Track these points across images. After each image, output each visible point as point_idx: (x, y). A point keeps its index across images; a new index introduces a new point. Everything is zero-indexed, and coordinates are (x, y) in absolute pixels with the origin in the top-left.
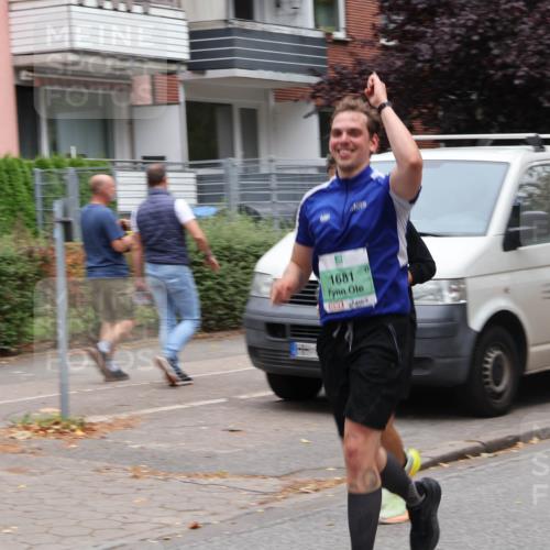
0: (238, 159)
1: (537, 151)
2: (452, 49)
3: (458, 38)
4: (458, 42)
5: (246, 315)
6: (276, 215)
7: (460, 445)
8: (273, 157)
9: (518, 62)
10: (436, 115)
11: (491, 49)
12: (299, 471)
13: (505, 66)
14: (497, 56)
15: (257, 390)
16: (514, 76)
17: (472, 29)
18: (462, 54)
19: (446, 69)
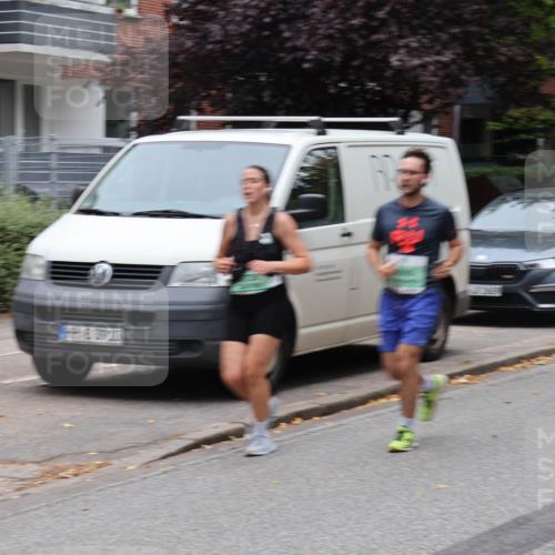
0: (19, 138)
1: (319, 134)
2: (243, 30)
3: (250, 20)
4: (250, 23)
5: (16, 298)
6: (55, 195)
7: (224, 427)
8: (55, 135)
9: (307, 46)
10: (224, 96)
11: (281, 32)
12: (60, 456)
13: (295, 49)
14: (289, 39)
15: (22, 375)
16: (303, 60)
17: (264, 11)
18: (253, 36)
19: (236, 51)
